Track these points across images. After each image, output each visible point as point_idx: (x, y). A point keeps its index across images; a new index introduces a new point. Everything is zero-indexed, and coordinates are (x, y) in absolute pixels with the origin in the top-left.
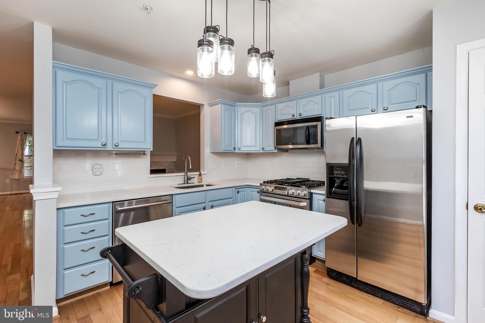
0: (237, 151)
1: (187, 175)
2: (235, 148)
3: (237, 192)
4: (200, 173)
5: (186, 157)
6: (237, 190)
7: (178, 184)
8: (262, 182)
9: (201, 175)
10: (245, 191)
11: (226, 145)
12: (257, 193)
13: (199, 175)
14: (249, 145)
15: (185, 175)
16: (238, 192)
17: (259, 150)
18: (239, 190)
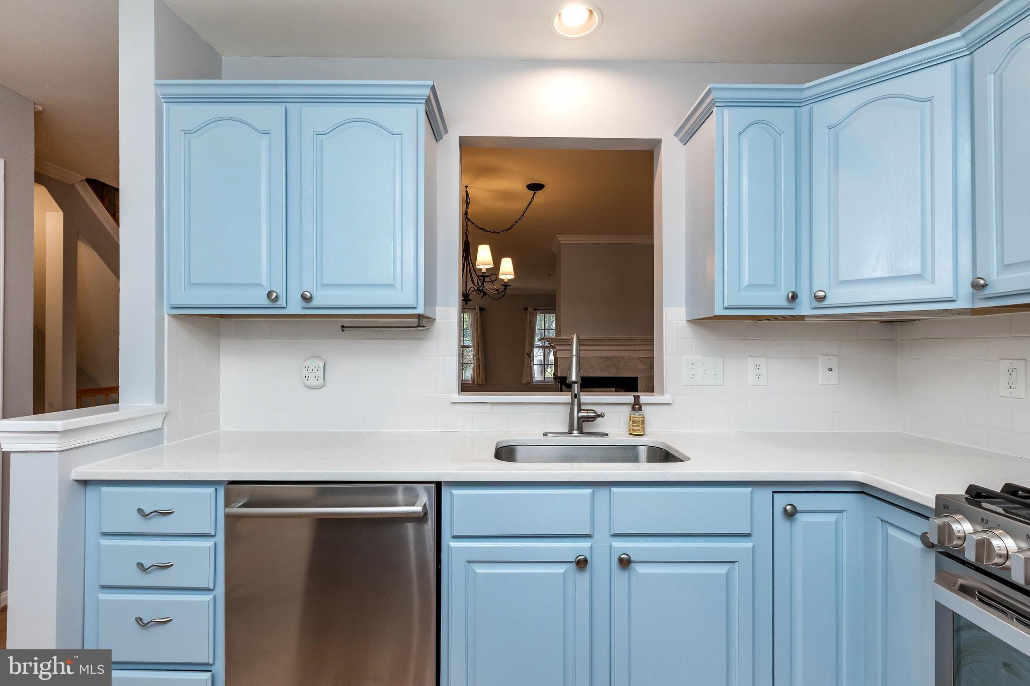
0: (805, 308)
1: (579, 404)
2: (794, 297)
3: (785, 510)
4: (637, 398)
5: (574, 334)
6: (782, 501)
7: (545, 434)
8: (961, 491)
9: (640, 408)
10: (842, 512)
11: (746, 281)
12: (918, 544)
13: (633, 408)
14: (877, 274)
15: (572, 404)
16: (790, 514)
17: (949, 294)
18: (800, 501)
